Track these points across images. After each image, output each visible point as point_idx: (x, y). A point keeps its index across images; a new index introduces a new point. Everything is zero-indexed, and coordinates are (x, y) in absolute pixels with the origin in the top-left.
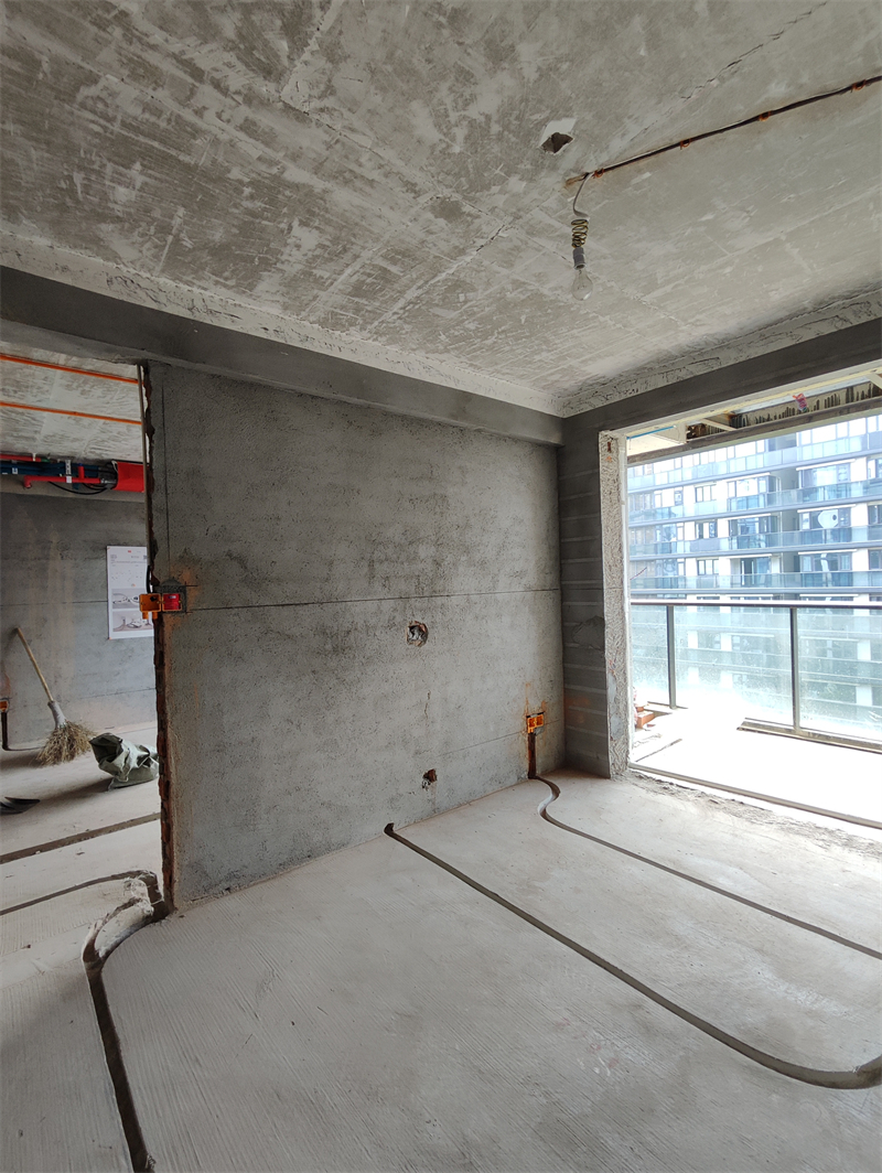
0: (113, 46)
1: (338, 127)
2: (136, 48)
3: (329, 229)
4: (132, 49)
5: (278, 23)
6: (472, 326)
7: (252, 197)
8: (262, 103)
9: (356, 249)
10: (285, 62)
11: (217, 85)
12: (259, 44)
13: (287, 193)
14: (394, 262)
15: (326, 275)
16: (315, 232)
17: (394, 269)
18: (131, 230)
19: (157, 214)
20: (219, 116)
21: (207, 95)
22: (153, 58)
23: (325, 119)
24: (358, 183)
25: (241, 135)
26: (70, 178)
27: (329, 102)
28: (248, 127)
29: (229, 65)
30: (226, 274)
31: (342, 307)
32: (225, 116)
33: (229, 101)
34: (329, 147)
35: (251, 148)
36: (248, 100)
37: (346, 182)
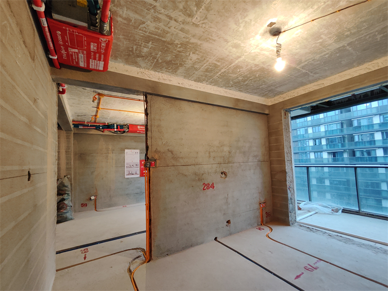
0: (151, 14)
1: (207, 27)
2: (156, 14)
3: (201, 54)
4: (155, 14)
5: (195, 3)
6: (241, 79)
7: (180, 47)
8: (187, 23)
9: (208, 59)
10: (195, 12)
11: (175, 20)
12: (188, 9)
13: (190, 45)
14: (219, 61)
15: (198, 67)
16: (197, 55)
17: (218, 64)
18: (146, 59)
19: (153, 54)
20: (175, 28)
21: (173, 23)
22: (160, 16)
23: (204, 26)
24: (211, 41)
25: (180, 32)
26: (133, 47)
27: (205, 21)
28: (182, 30)
29: (180, 15)
30: (169, 68)
31: (201, 76)
32: (176, 28)
33: (178, 24)
34: (204, 32)
35: (182, 35)
36: (183, 23)
37: (207, 41)
